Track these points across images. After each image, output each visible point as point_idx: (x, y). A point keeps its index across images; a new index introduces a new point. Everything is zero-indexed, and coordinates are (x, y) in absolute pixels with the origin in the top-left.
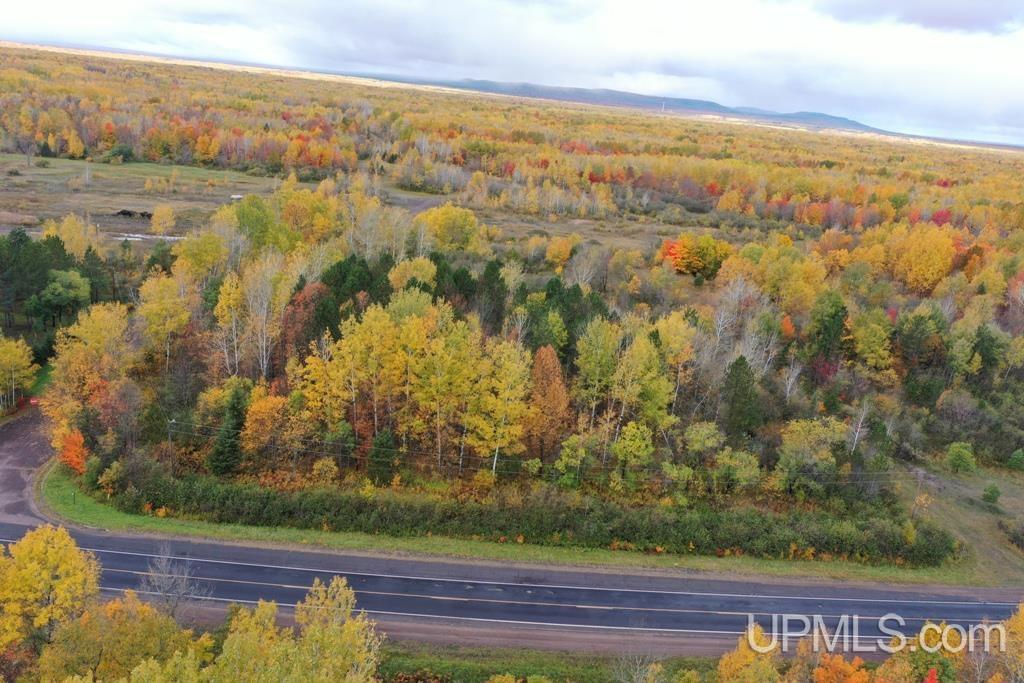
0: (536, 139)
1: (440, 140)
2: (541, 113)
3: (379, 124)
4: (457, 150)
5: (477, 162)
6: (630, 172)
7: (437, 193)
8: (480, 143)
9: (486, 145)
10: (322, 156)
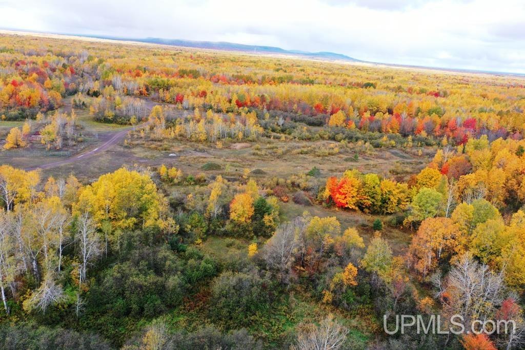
0: (195, 74)
1: (130, 78)
2: (193, 56)
3: (91, 67)
4: (142, 86)
5: (157, 94)
6: (263, 99)
7: (126, 124)
8: (158, 80)
9: (162, 81)
10: (30, 98)
